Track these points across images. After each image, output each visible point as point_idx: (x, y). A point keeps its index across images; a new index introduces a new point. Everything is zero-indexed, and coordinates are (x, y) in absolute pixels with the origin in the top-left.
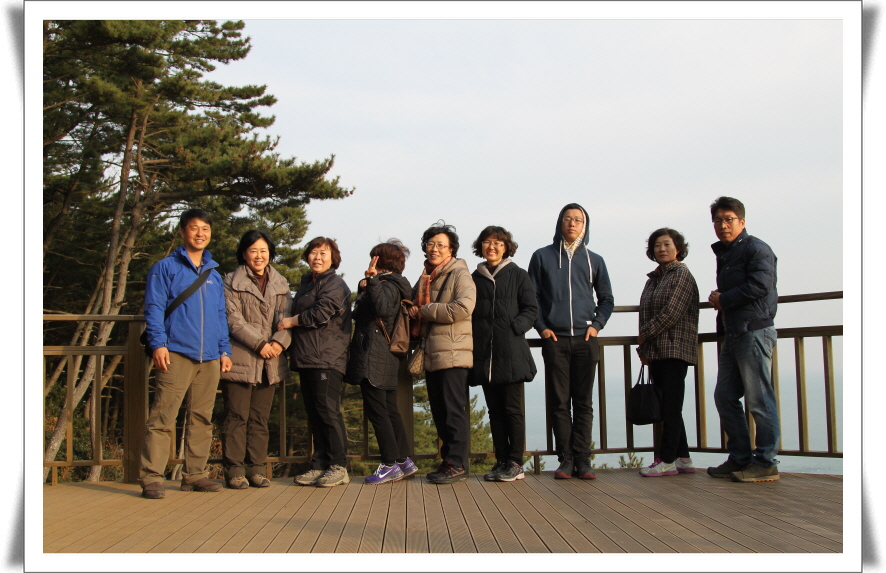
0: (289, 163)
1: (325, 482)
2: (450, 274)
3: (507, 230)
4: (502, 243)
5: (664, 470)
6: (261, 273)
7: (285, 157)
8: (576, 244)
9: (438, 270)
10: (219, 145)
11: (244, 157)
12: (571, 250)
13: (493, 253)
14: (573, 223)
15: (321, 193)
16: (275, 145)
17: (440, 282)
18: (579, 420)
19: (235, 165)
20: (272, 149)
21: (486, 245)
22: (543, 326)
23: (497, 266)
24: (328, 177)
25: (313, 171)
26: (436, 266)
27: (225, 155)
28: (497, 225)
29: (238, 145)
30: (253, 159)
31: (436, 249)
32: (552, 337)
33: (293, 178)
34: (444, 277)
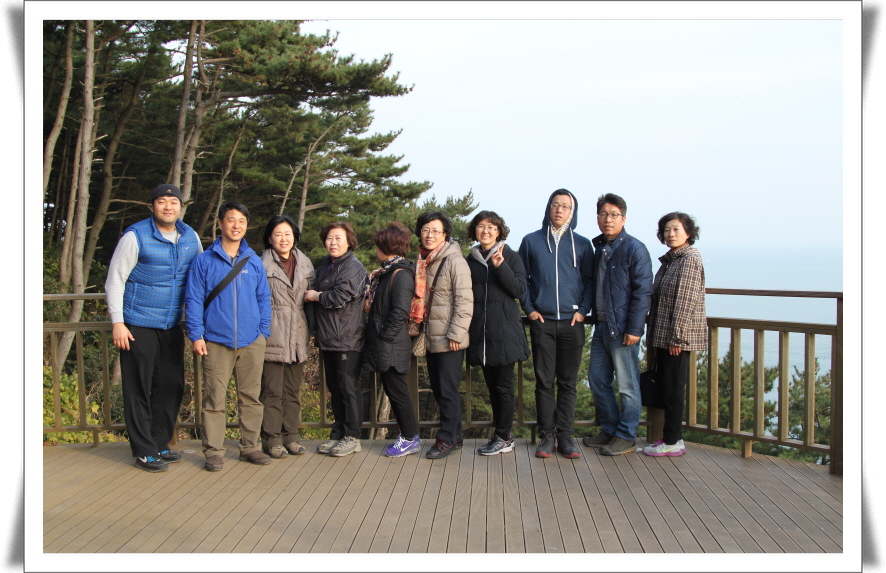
0: (349, 60)
1: (337, 451)
2: (444, 259)
3: (500, 216)
4: (496, 227)
5: (665, 451)
6: (286, 256)
7: (343, 54)
8: (563, 230)
9: (433, 255)
10: (278, 43)
11: (302, 58)
12: (558, 235)
13: (487, 236)
14: (561, 210)
15: (381, 91)
16: (334, 41)
17: (435, 267)
18: (562, 400)
19: (292, 66)
20: (331, 45)
21: (480, 230)
22: (531, 308)
23: (490, 250)
24: (388, 74)
25: (371, 71)
26: (431, 250)
27: (283, 55)
28: (490, 210)
29: (297, 43)
30: (310, 60)
31: (431, 235)
32: (539, 319)
33: (351, 77)
34: (440, 263)
